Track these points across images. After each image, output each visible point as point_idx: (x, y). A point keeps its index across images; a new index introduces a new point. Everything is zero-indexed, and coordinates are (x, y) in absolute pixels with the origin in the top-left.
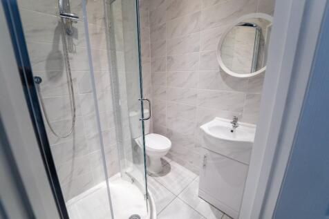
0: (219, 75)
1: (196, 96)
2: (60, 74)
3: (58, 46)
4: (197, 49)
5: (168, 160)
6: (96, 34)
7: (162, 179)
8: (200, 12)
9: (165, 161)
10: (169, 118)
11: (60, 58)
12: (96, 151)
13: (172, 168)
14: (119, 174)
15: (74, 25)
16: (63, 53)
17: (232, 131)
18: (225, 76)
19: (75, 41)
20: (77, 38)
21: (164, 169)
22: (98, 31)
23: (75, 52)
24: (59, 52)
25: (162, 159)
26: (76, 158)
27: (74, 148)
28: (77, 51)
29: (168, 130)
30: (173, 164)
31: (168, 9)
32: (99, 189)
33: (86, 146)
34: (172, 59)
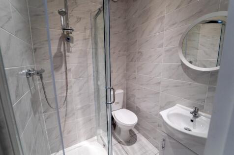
0: (181, 67)
1: (160, 83)
2: (61, 66)
3: (60, 49)
4: (161, 46)
5: (136, 132)
6: (86, 39)
7: (128, 148)
8: (164, 16)
9: (133, 132)
10: (138, 98)
11: (61, 56)
12: (80, 119)
13: (138, 140)
14: (95, 138)
15: (70, 35)
16: (63, 53)
17: (192, 121)
18: (186, 68)
19: (71, 45)
20: (73, 43)
21: (131, 139)
22: (87, 37)
23: (71, 52)
24: (61, 52)
25: (131, 130)
26: (66, 122)
27: (66, 115)
28: (72, 51)
29: (137, 107)
30: (140, 137)
31: (139, 17)
32: (80, 146)
33: (74, 114)
34: (142, 54)
